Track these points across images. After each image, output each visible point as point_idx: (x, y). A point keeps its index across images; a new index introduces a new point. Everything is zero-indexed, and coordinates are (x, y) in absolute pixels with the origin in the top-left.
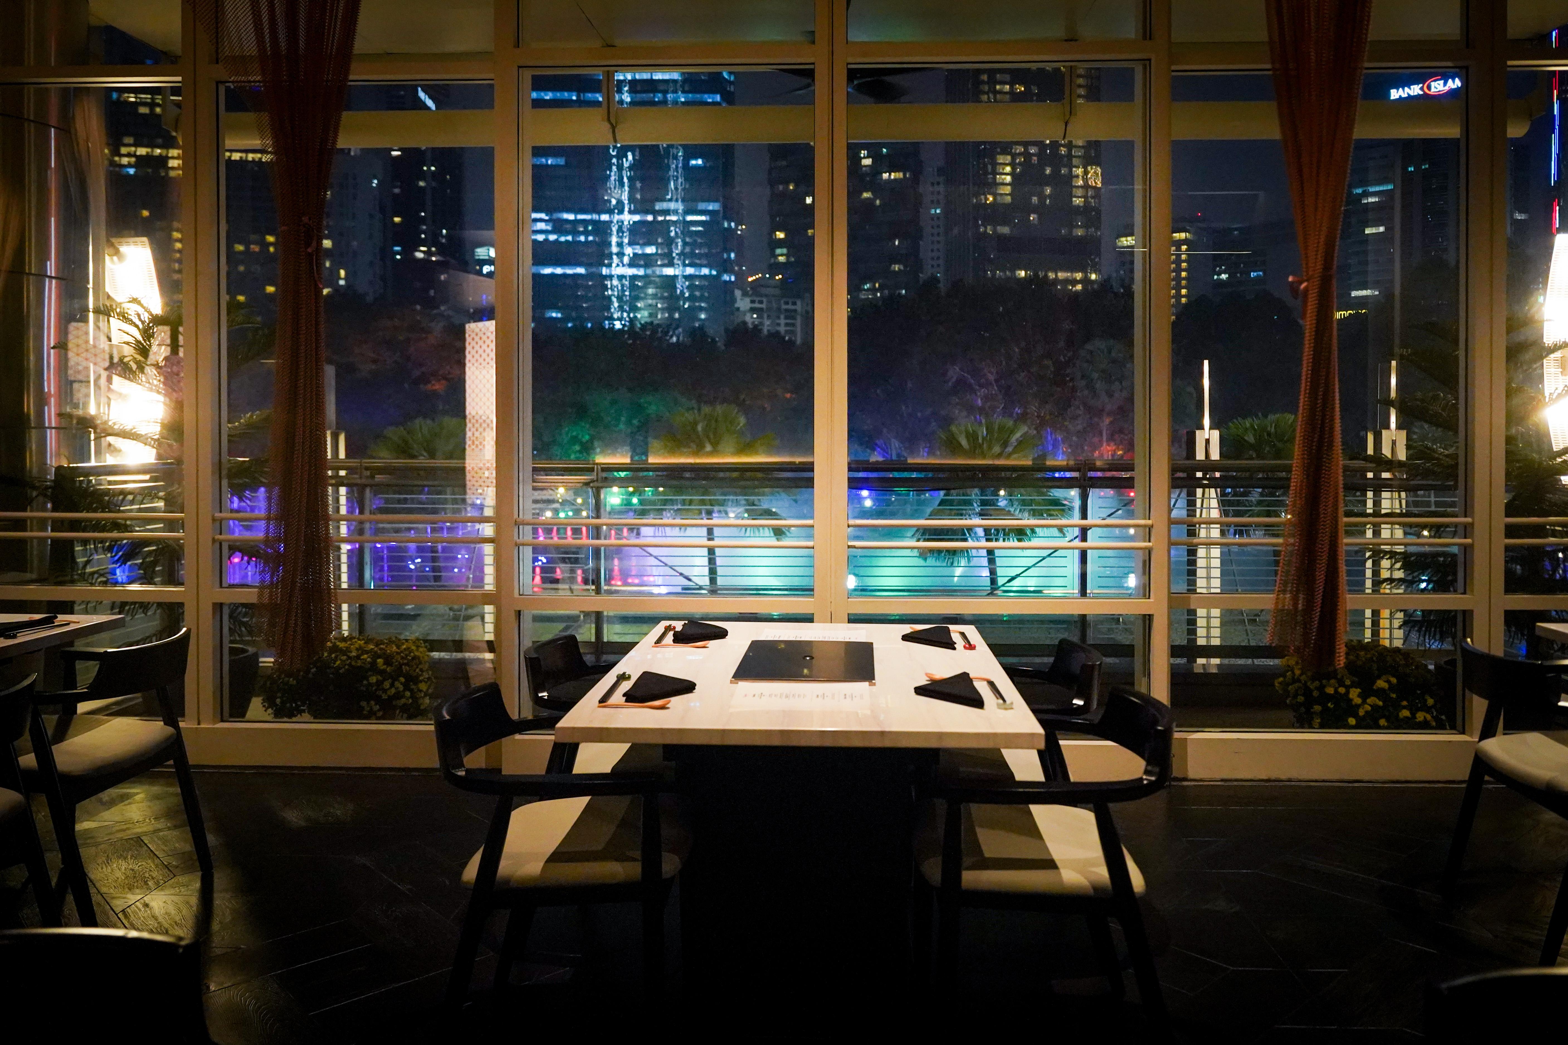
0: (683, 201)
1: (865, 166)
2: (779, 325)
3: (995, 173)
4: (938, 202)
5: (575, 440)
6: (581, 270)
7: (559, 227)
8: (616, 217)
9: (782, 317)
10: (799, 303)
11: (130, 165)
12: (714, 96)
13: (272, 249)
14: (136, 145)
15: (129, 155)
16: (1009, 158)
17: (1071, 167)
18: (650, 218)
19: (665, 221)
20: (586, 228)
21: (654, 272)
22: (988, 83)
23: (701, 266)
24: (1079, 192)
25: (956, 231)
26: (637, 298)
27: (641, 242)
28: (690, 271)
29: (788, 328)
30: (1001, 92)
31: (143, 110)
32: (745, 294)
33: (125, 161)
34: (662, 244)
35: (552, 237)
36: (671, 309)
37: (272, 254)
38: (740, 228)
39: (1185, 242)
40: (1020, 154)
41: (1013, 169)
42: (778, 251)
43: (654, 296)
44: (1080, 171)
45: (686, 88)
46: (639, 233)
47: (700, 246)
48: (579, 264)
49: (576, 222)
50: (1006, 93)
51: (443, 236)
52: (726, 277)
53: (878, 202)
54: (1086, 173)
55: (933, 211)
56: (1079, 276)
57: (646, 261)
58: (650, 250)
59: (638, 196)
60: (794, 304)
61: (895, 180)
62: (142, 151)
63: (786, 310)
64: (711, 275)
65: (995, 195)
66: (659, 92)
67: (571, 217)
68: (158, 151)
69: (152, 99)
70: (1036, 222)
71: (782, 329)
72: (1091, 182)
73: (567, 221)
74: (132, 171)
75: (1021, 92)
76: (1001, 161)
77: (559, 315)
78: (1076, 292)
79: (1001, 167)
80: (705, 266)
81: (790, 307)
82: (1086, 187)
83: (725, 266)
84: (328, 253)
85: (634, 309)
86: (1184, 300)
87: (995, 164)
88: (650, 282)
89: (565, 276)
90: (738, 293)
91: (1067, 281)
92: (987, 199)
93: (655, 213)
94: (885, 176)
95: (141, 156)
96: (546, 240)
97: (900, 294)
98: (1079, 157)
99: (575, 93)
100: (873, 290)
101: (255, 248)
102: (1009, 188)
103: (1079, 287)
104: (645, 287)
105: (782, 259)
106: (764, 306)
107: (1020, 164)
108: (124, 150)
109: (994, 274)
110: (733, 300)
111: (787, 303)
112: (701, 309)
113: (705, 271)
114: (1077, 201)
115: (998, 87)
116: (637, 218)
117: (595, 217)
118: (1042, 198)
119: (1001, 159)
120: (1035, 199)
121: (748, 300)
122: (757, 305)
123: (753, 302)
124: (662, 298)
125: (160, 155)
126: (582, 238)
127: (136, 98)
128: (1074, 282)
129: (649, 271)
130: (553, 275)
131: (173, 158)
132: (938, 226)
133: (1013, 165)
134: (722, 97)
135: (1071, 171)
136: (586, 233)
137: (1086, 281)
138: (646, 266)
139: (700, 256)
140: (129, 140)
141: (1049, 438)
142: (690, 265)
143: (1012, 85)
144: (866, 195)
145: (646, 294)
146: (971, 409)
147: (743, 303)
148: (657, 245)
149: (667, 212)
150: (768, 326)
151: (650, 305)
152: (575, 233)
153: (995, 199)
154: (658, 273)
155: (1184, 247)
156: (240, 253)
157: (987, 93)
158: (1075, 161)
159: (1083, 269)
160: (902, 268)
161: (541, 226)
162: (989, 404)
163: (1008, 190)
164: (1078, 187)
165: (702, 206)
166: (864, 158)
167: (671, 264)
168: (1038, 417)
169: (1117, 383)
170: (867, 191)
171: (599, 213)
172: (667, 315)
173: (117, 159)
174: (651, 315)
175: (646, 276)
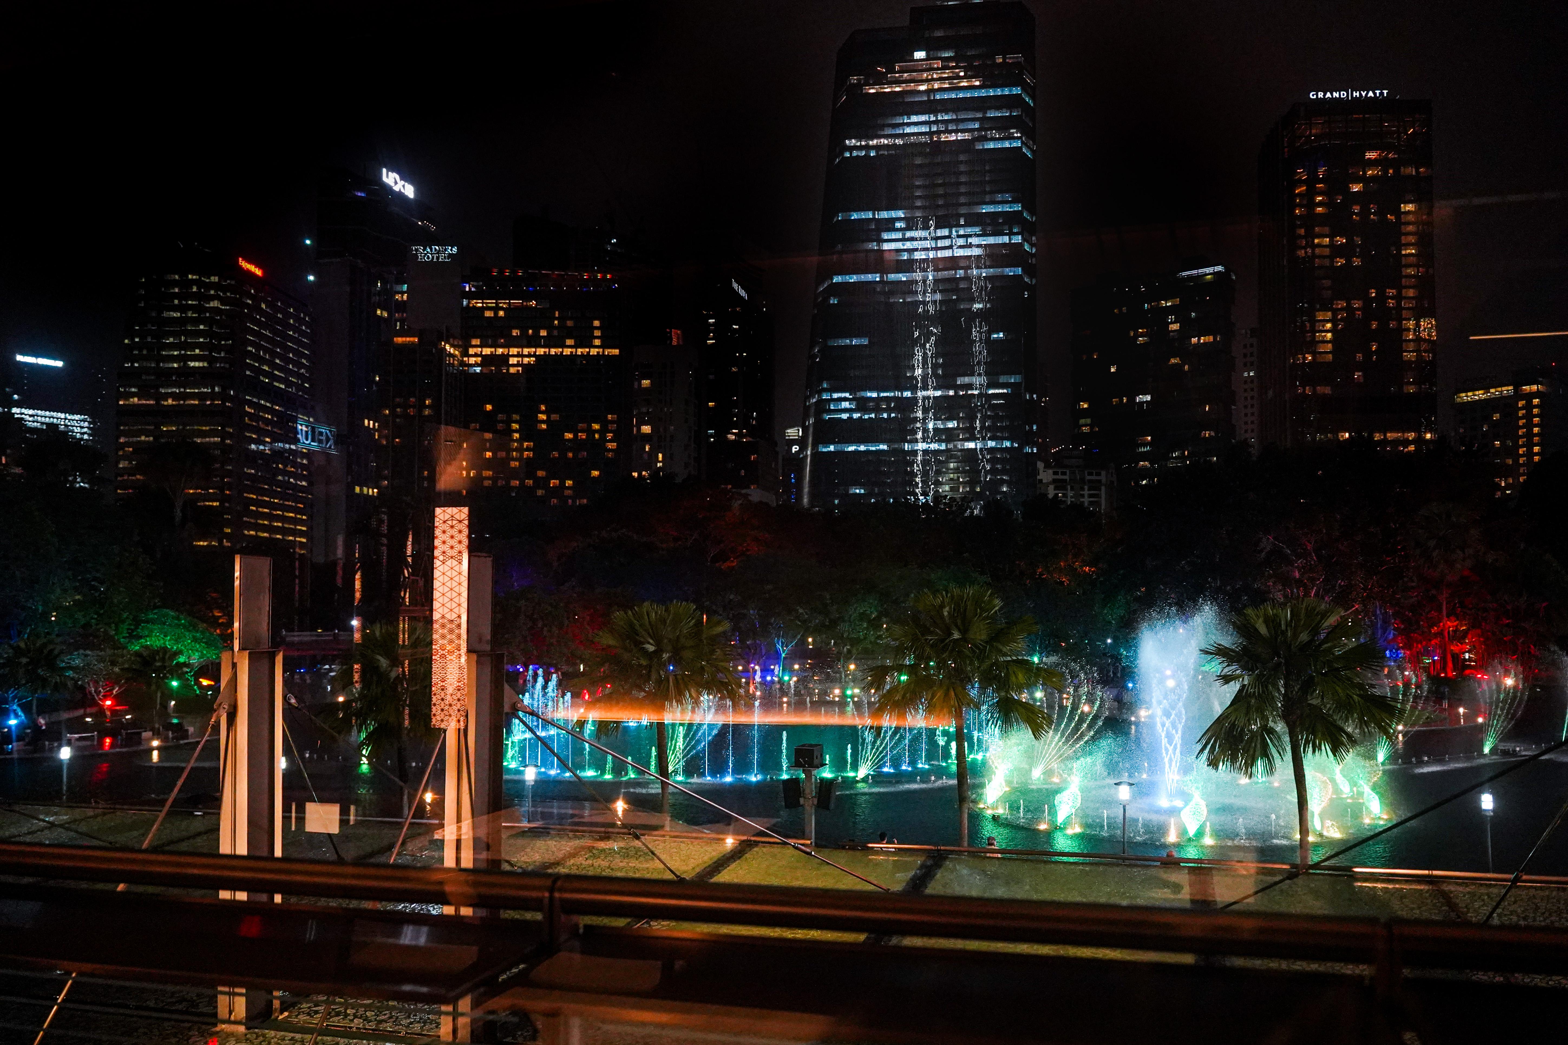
0: (986, 374)
1: (1172, 331)
2: (1083, 496)
3: (1314, 331)
4: (1252, 364)
5: (863, 617)
6: (883, 447)
7: (862, 405)
8: (920, 394)
9: (1086, 487)
10: (1103, 473)
11: (476, 365)
12: (1016, 269)
13: (597, 436)
14: (481, 346)
15: (476, 355)
16: (1330, 314)
17: (1400, 319)
18: (951, 393)
19: (966, 395)
20: (889, 405)
21: (955, 446)
22: (1305, 237)
23: (1003, 439)
24: (1411, 347)
25: (1270, 393)
26: (938, 473)
27: (943, 417)
28: (991, 444)
29: (1091, 499)
30: (1319, 245)
31: (488, 314)
32: (1047, 466)
33: (472, 360)
34: (962, 418)
35: (856, 416)
36: (972, 483)
37: (597, 440)
38: (1044, 399)
39: (1537, 394)
40: (1342, 309)
41: (1335, 325)
42: (1082, 421)
43: (956, 470)
44: (1411, 324)
45: (988, 263)
46: (943, 408)
47: (1001, 419)
48: (882, 442)
49: (879, 399)
50: (1326, 246)
51: (753, 419)
52: (1028, 450)
53: (1186, 367)
54: (1418, 325)
55: (1246, 374)
56: (1411, 436)
57: (949, 436)
58: (951, 425)
59: (940, 372)
60: (1099, 474)
61: (1205, 343)
62: (487, 351)
63: (1090, 481)
64: (1012, 448)
65: (1314, 354)
66: (961, 268)
67: (875, 395)
68: (500, 351)
69: (497, 303)
70: (1362, 380)
71: (1086, 500)
72: (1424, 335)
73: (871, 399)
74: (478, 369)
75: (1342, 244)
76: (1321, 318)
77: (862, 491)
78: (1409, 452)
79: (1321, 324)
80: (1007, 439)
81: (1094, 477)
82: (1418, 340)
83: (1027, 439)
84: (646, 438)
85: (938, 483)
86: (1536, 458)
87: (1313, 321)
88: (952, 457)
89: (867, 452)
90: (1040, 465)
91: (1396, 442)
92: (1305, 358)
93: (956, 388)
94: (1194, 340)
95: (486, 355)
96: (850, 418)
97: (1210, 461)
98: (1409, 309)
99: (878, 275)
100: (1182, 458)
101: (582, 436)
102: (1330, 345)
103: (1412, 448)
104: (947, 462)
105: (1085, 429)
106: (1067, 477)
107: (1342, 319)
108: (472, 351)
109: (1314, 439)
110: (1036, 472)
111: (1090, 474)
112: (1003, 482)
113: (1007, 444)
114: (1409, 356)
115: (1316, 241)
116: (938, 393)
117: (898, 394)
118: (1368, 353)
119: (1320, 316)
120: (1359, 357)
121: (1050, 471)
122: (1060, 477)
123: (1055, 473)
124: (964, 472)
125: (503, 354)
126: (885, 415)
127: (483, 303)
128: (1407, 442)
129: (951, 446)
130: (856, 452)
131: (513, 356)
132: (1252, 390)
133: (1333, 321)
134: (1022, 270)
135: (1400, 324)
136: (889, 410)
137: (1419, 441)
138: (947, 441)
139: (1001, 429)
140: (476, 342)
141: (1378, 612)
142: (990, 439)
143: (1332, 236)
144: (1173, 361)
145: (948, 469)
146: (1286, 581)
147: (1045, 475)
148: (958, 419)
149: (970, 386)
150: (1072, 497)
151: (951, 479)
152: (878, 410)
153: (1313, 358)
154: (959, 447)
155: (1536, 401)
156: (569, 440)
157: (1305, 248)
158: (1405, 313)
159: (1417, 430)
160: (1213, 434)
161: (845, 405)
162: (1306, 576)
163: (1329, 347)
164: (1410, 340)
165: (1003, 379)
166: (1172, 323)
167: (972, 438)
168: (1365, 589)
169: (1458, 552)
170: (1174, 357)
171: (902, 390)
172: (968, 489)
173: (465, 359)
174: (952, 489)
175: (948, 450)
